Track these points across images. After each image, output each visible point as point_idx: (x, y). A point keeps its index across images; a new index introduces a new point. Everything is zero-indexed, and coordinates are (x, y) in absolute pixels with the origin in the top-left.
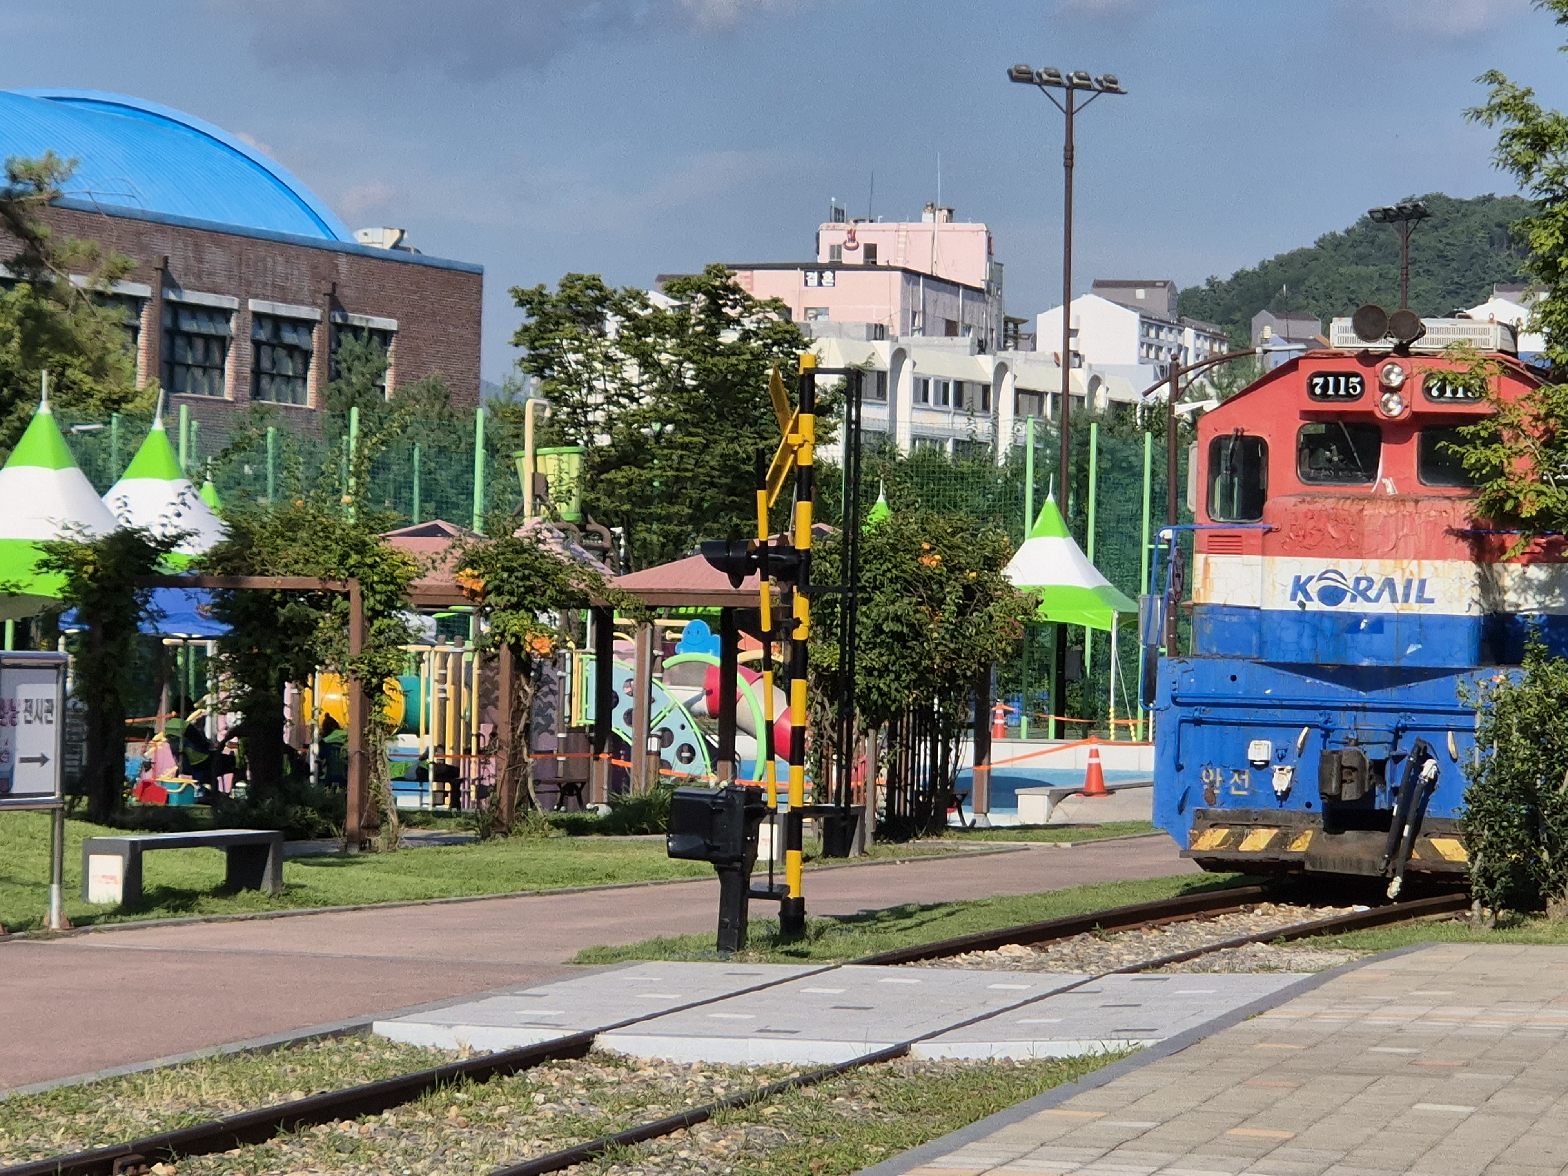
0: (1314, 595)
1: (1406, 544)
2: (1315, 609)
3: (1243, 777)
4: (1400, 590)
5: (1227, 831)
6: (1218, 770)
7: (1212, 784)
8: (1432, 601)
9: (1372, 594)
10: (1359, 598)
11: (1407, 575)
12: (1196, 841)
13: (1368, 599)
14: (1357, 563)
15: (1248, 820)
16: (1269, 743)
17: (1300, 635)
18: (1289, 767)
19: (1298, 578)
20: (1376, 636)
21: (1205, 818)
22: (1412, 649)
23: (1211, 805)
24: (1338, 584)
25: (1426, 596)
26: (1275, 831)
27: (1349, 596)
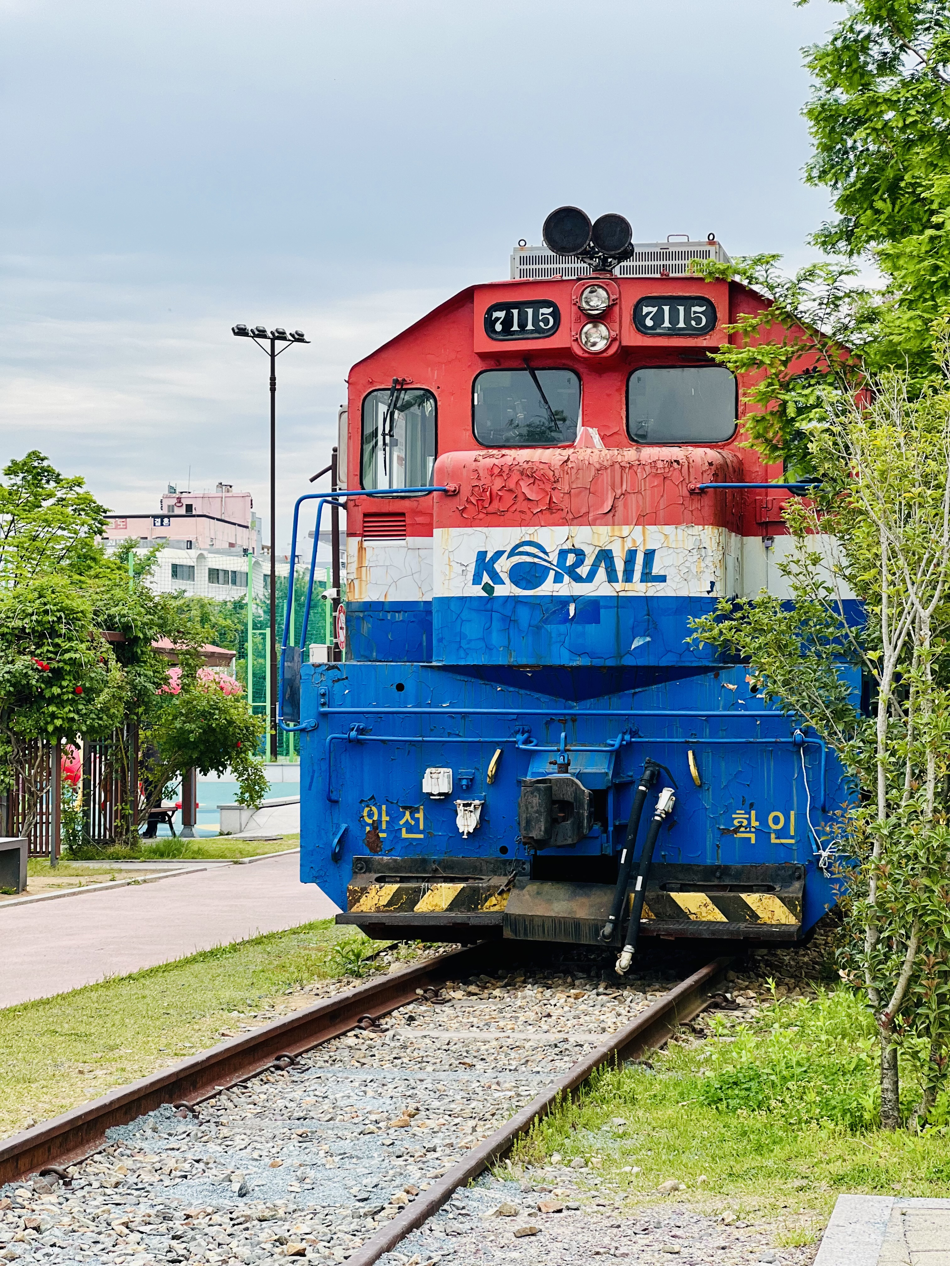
0: (505, 577)
1: (625, 506)
2: (507, 594)
3: (417, 815)
4: (620, 566)
5: (396, 886)
6: (384, 807)
7: (376, 826)
8: (662, 579)
9: (583, 571)
10: (566, 578)
11: (629, 545)
12: (358, 901)
13: (578, 579)
14: (563, 531)
15: (425, 871)
16: (450, 770)
17: (488, 629)
18: (477, 802)
19: (482, 555)
20: (591, 628)
21: (369, 870)
22: (637, 643)
23: (376, 852)
24: (536, 560)
25: (655, 571)
26: (461, 885)
27: (552, 574)
